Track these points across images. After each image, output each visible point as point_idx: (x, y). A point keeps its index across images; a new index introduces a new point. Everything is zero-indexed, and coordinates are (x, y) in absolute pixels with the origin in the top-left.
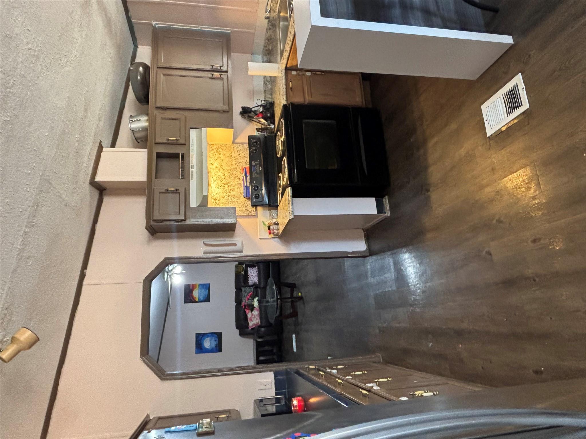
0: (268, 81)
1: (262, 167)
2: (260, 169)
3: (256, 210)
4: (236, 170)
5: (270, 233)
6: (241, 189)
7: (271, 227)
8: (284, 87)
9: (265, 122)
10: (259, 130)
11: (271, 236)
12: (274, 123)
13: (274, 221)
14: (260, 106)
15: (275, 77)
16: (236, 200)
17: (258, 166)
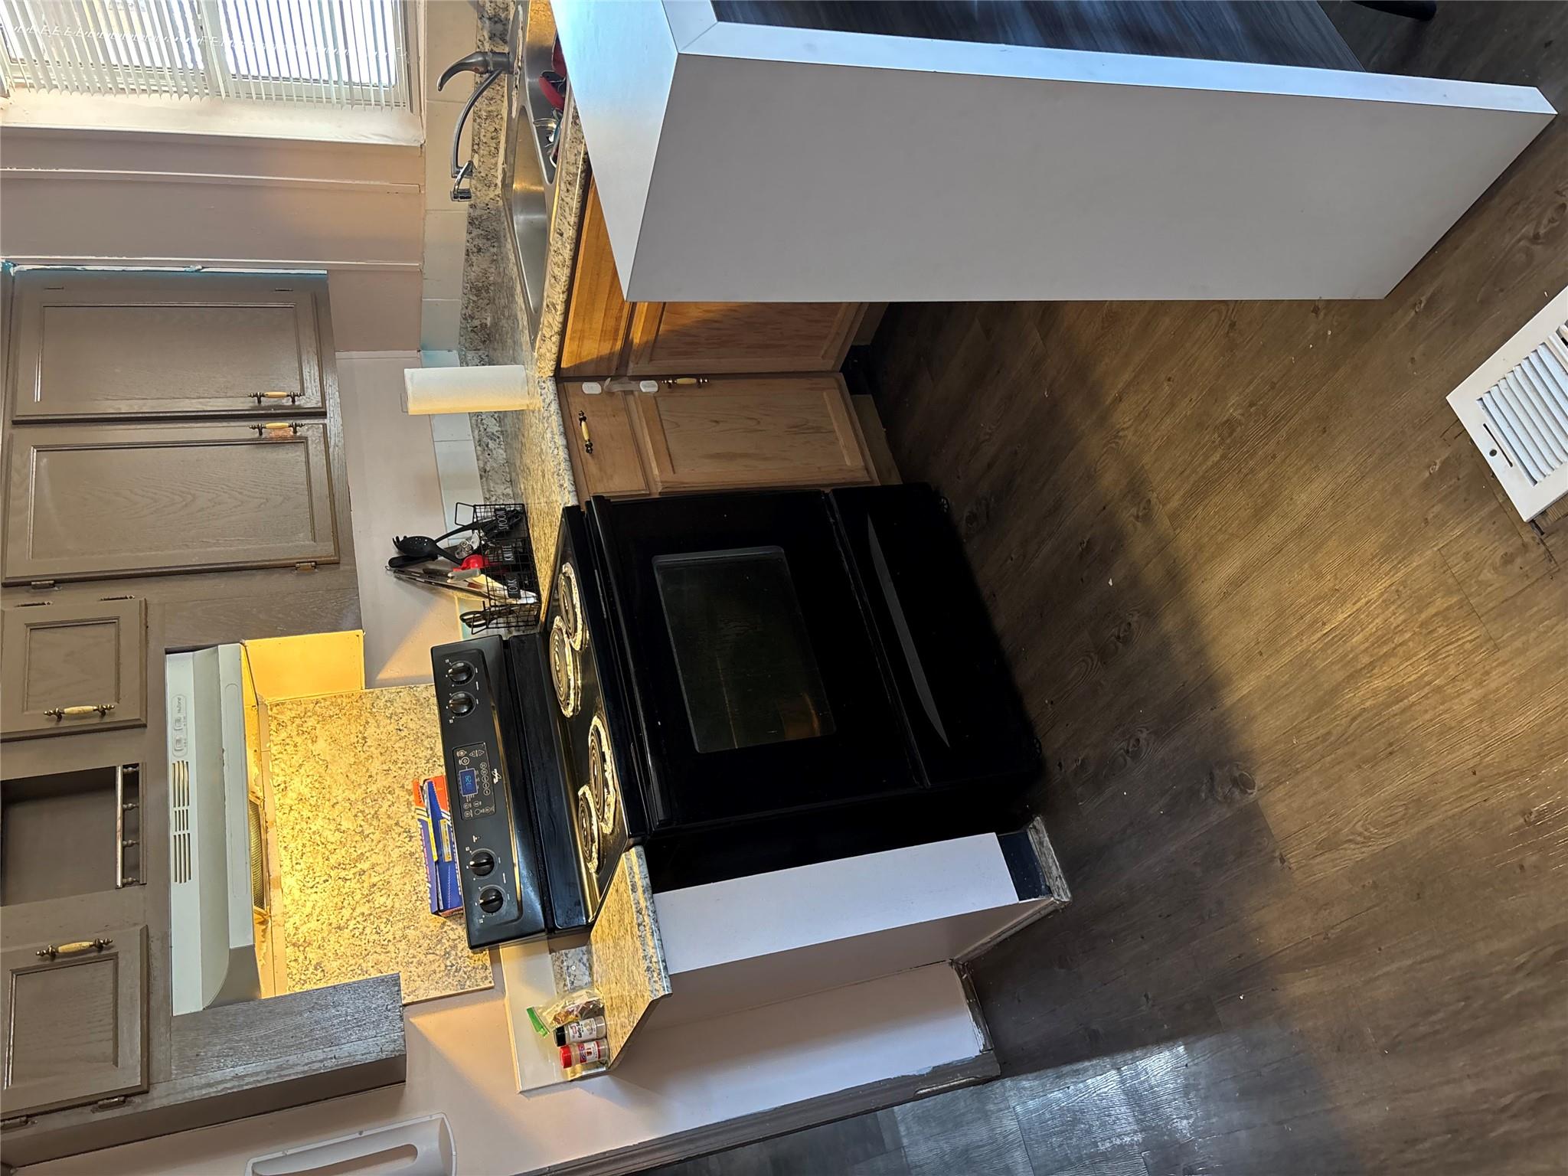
0: (492, 437)
1: (504, 766)
2: (496, 781)
3: (495, 960)
4: (389, 797)
5: (567, 1063)
6: (417, 877)
7: (570, 1032)
8: (560, 441)
9: (497, 585)
10: (475, 619)
11: (574, 1072)
12: (533, 587)
13: (581, 999)
14: (472, 527)
15: (519, 414)
16: (397, 929)
17: (483, 765)
